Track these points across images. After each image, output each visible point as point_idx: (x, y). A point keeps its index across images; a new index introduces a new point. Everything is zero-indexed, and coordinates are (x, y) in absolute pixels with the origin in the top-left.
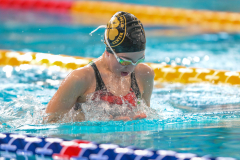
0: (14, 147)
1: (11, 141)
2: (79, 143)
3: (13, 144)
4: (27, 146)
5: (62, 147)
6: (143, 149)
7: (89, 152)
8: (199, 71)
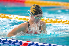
0: (8, 43)
1: (7, 41)
2: (28, 42)
3: (8, 42)
4: (12, 43)
5: (23, 43)
6: (46, 44)
7: (30, 44)
8: (63, 21)
